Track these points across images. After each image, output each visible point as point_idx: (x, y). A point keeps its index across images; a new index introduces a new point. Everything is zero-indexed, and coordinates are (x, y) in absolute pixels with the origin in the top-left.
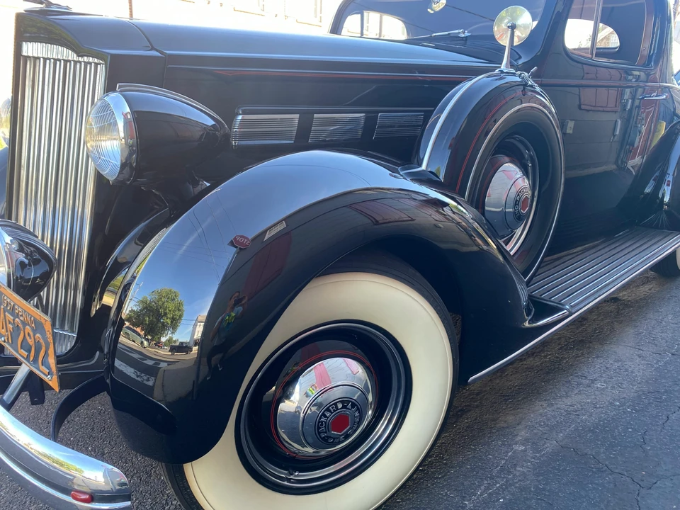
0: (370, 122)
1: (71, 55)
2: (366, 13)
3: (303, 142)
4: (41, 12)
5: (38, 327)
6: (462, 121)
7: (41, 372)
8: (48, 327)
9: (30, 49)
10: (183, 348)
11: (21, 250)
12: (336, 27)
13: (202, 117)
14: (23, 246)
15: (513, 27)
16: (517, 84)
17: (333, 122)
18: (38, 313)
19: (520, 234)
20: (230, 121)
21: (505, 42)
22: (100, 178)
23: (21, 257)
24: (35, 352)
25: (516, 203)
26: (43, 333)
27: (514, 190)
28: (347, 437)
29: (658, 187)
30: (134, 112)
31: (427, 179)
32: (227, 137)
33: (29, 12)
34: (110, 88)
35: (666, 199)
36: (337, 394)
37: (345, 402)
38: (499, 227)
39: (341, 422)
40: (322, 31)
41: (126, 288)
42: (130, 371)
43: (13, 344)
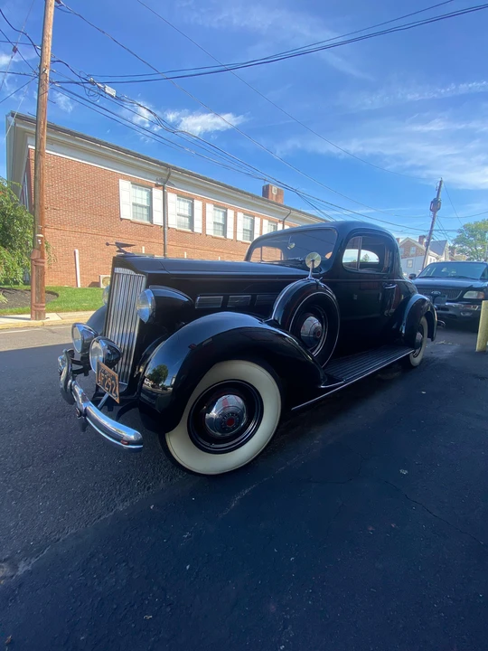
0: (253, 299)
1: (133, 273)
2: (264, 248)
3: (224, 308)
4: (123, 256)
5: (113, 378)
6: (289, 299)
7: (113, 396)
8: (117, 378)
9: (118, 270)
10: (165, 388)
11: (108, 349)
12: (248, 258)
13: (182, 297)
14: (110, 347)
15: (313, 261)
16: (314, 284)
17: (236, 299)
18: (114, 373)
19: (319, 348)
20: (195, 299)
21: (310, 266)
22: (141, 321)
23: (109, 351)
24: (111, 388)
25: (314, 333)
26: (115, 380)
27: (314, 327)
28: (234, 429)
29: (399, 326)
30: (156, 297)
31: (274, 324)
32: (193, 305)
33: (118, 256)
34: (147, 287)
35: (403, 332)
36: (231, 409)
37: (233, 413)
38: (308, 343)
39: (231, 421)
40: (241, 260)
41: (148, 364)
42: (147, 398)
43: (103, 386)
